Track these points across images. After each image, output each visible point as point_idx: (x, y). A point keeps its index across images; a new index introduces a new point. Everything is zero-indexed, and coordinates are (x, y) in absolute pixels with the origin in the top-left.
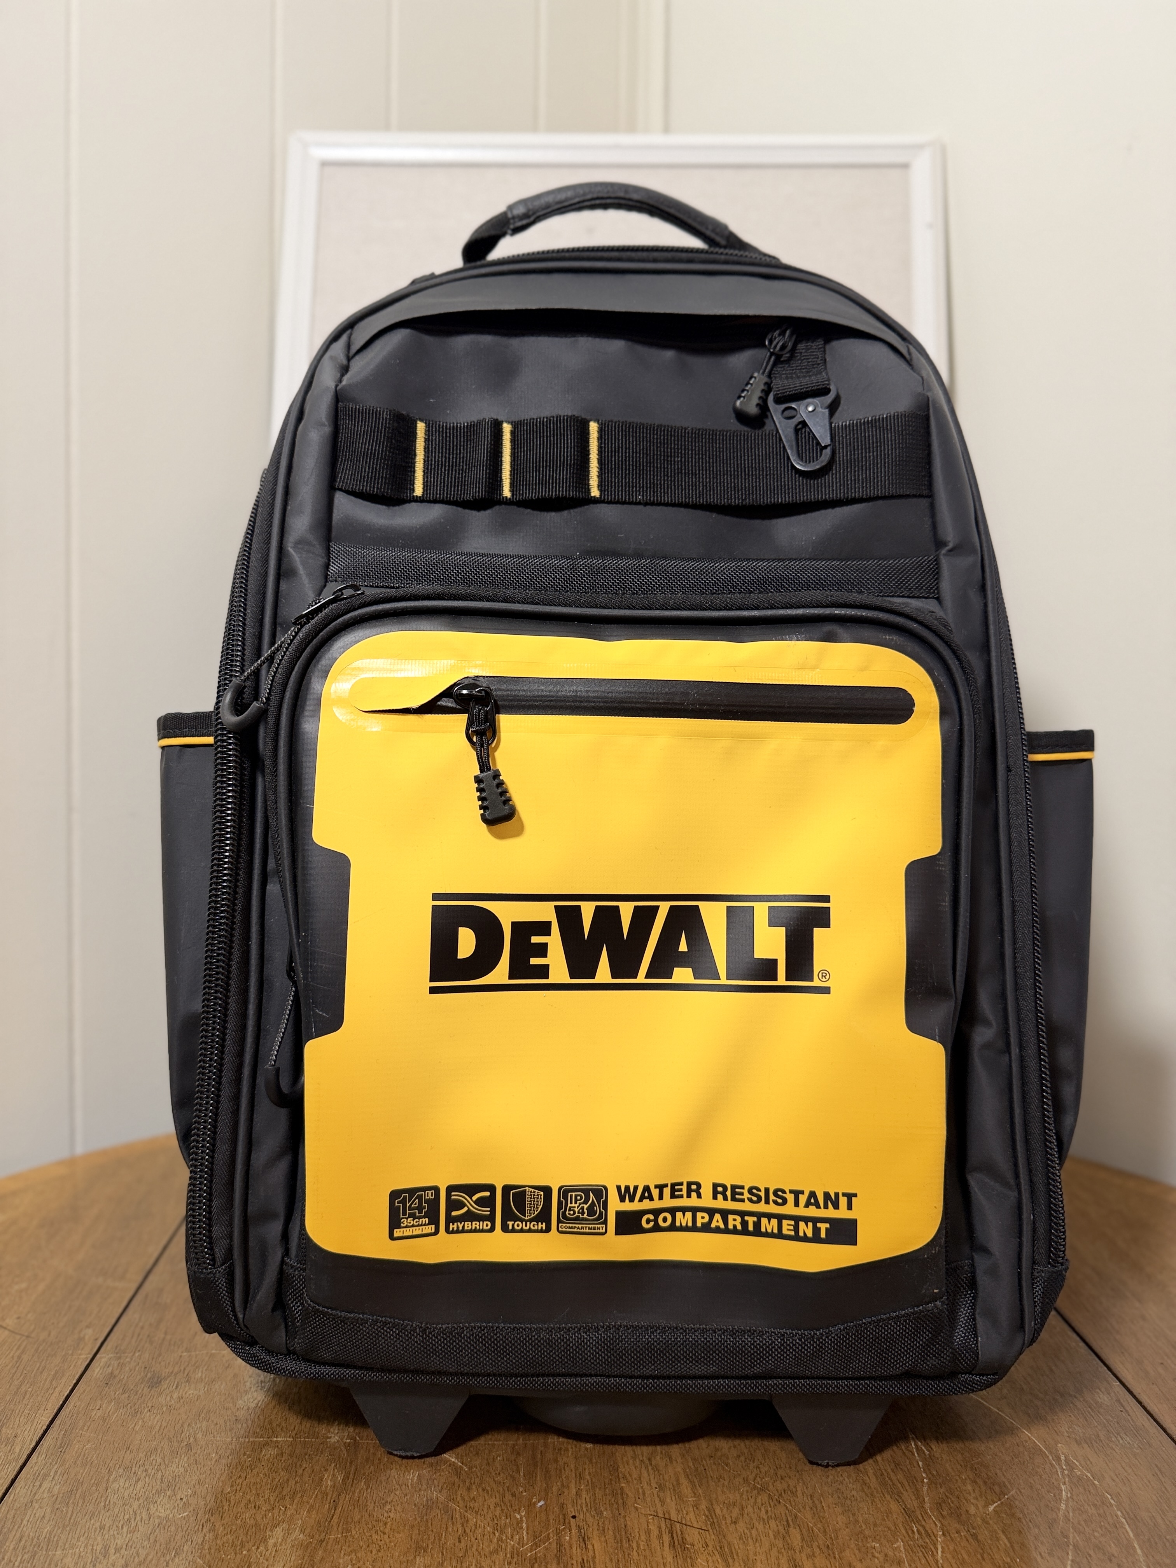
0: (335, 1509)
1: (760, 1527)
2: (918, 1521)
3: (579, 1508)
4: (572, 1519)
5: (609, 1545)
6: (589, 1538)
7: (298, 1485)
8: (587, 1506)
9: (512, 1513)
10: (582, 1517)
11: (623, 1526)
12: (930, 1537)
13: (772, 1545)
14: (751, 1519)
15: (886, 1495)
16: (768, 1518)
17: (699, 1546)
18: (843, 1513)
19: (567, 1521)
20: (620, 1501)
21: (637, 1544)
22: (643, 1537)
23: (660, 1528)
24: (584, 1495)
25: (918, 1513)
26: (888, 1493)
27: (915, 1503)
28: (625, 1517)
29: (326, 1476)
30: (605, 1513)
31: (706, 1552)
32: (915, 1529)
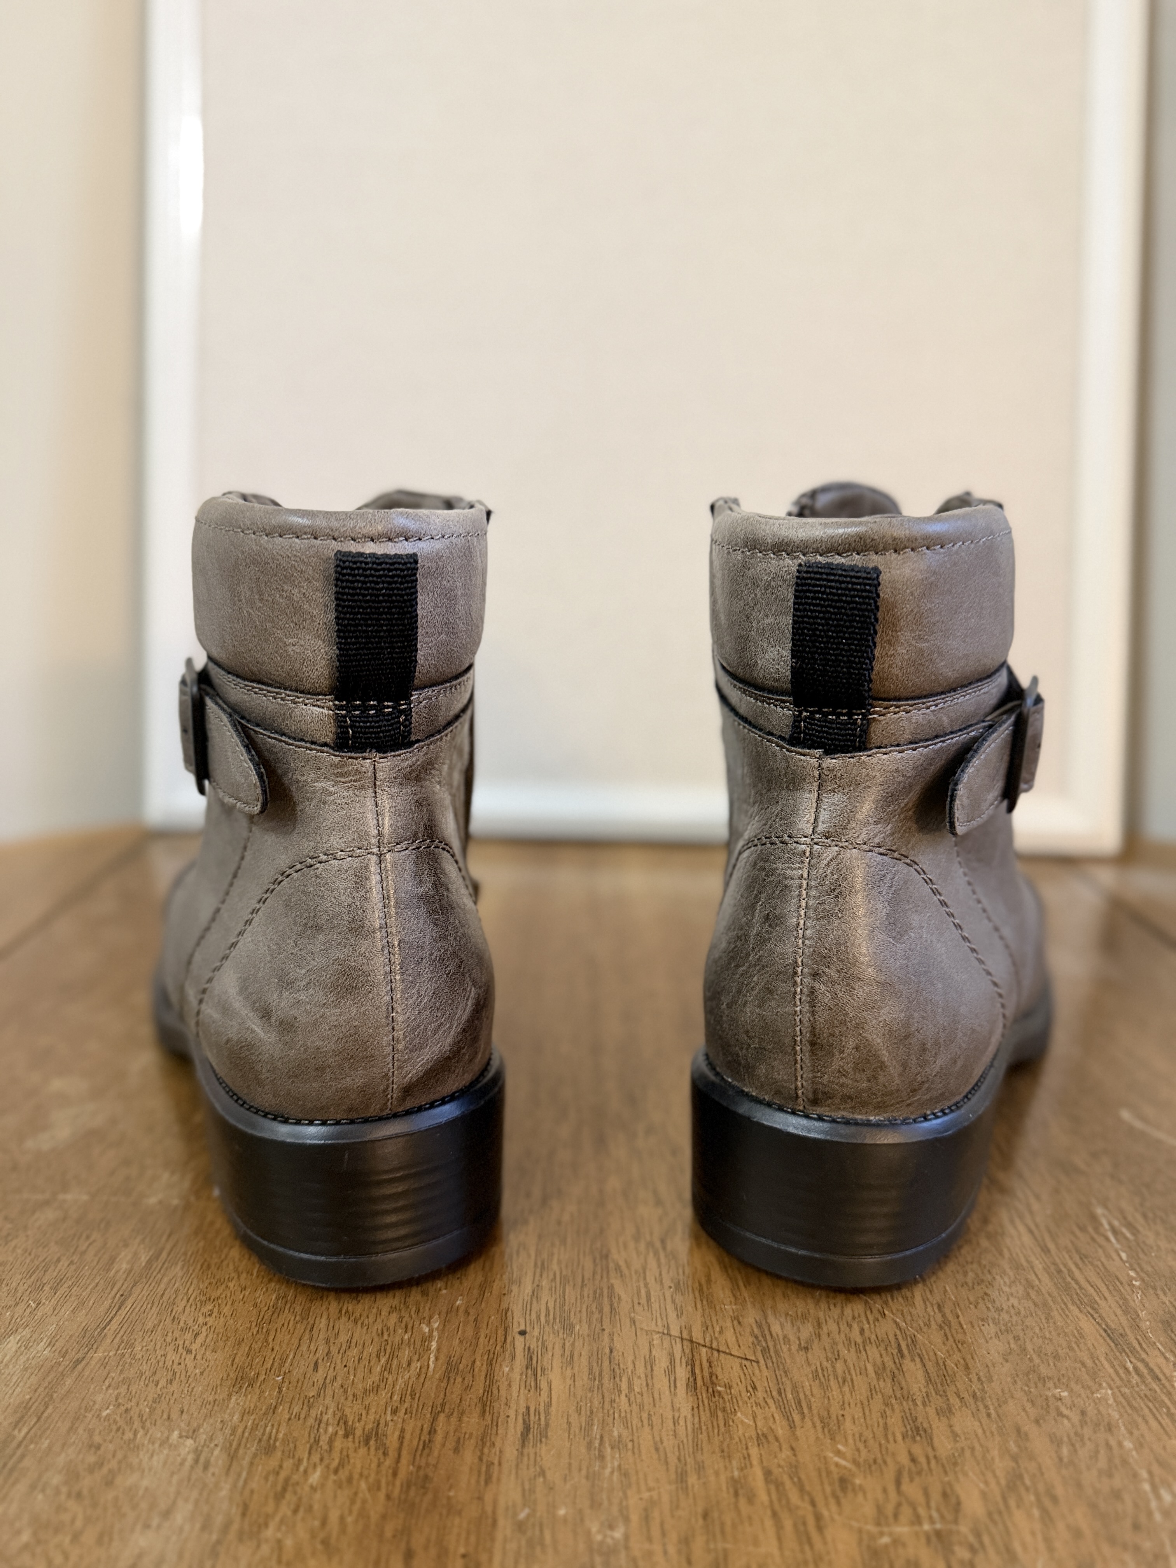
0: (120, 1308)
1: (850, 1356)
2: (1133, 1351)
3: (534, 1316)
4: (518, 1337)
5: (579, 1383)
6: (543, 1370)
7: (73, 1267)
8: (547, 1315)
9: (417, 1324)
10: (536, 1332)
11: (607, 1351)
12: (1160, 1380)
13: (872, 1390)
14: (835, 1343)
15: (1072, 1307)
16: (864, 1342)
17: (739, 1388)
18: (997, 1336)
19: (509, 1339)
20: (606, 1309)
21: (629, 1379)
22: (641, 1370)
23: (671, 1356)
24: (545, 1296)
25: (1131, 1338)
26: (1074, 1303)
27: (1123, 1320)
28: (611, 1335)
29: (123, 1254)
30: (577, 1328)
31: (752, 1400)
32: (1129, 1366)
